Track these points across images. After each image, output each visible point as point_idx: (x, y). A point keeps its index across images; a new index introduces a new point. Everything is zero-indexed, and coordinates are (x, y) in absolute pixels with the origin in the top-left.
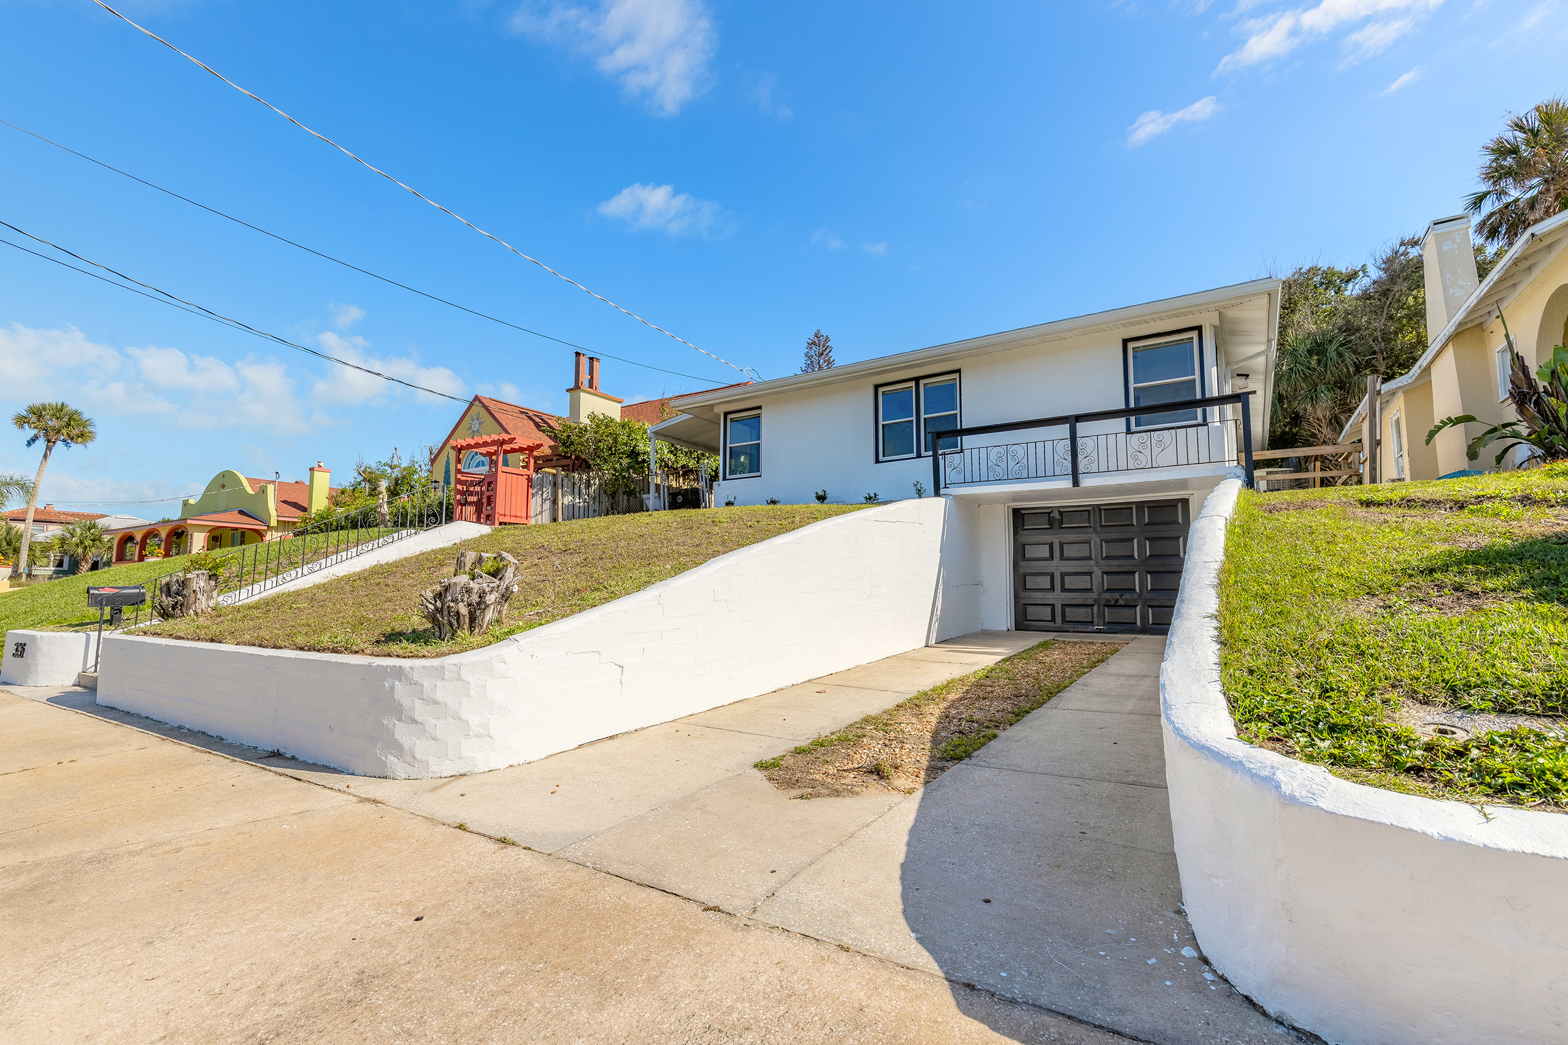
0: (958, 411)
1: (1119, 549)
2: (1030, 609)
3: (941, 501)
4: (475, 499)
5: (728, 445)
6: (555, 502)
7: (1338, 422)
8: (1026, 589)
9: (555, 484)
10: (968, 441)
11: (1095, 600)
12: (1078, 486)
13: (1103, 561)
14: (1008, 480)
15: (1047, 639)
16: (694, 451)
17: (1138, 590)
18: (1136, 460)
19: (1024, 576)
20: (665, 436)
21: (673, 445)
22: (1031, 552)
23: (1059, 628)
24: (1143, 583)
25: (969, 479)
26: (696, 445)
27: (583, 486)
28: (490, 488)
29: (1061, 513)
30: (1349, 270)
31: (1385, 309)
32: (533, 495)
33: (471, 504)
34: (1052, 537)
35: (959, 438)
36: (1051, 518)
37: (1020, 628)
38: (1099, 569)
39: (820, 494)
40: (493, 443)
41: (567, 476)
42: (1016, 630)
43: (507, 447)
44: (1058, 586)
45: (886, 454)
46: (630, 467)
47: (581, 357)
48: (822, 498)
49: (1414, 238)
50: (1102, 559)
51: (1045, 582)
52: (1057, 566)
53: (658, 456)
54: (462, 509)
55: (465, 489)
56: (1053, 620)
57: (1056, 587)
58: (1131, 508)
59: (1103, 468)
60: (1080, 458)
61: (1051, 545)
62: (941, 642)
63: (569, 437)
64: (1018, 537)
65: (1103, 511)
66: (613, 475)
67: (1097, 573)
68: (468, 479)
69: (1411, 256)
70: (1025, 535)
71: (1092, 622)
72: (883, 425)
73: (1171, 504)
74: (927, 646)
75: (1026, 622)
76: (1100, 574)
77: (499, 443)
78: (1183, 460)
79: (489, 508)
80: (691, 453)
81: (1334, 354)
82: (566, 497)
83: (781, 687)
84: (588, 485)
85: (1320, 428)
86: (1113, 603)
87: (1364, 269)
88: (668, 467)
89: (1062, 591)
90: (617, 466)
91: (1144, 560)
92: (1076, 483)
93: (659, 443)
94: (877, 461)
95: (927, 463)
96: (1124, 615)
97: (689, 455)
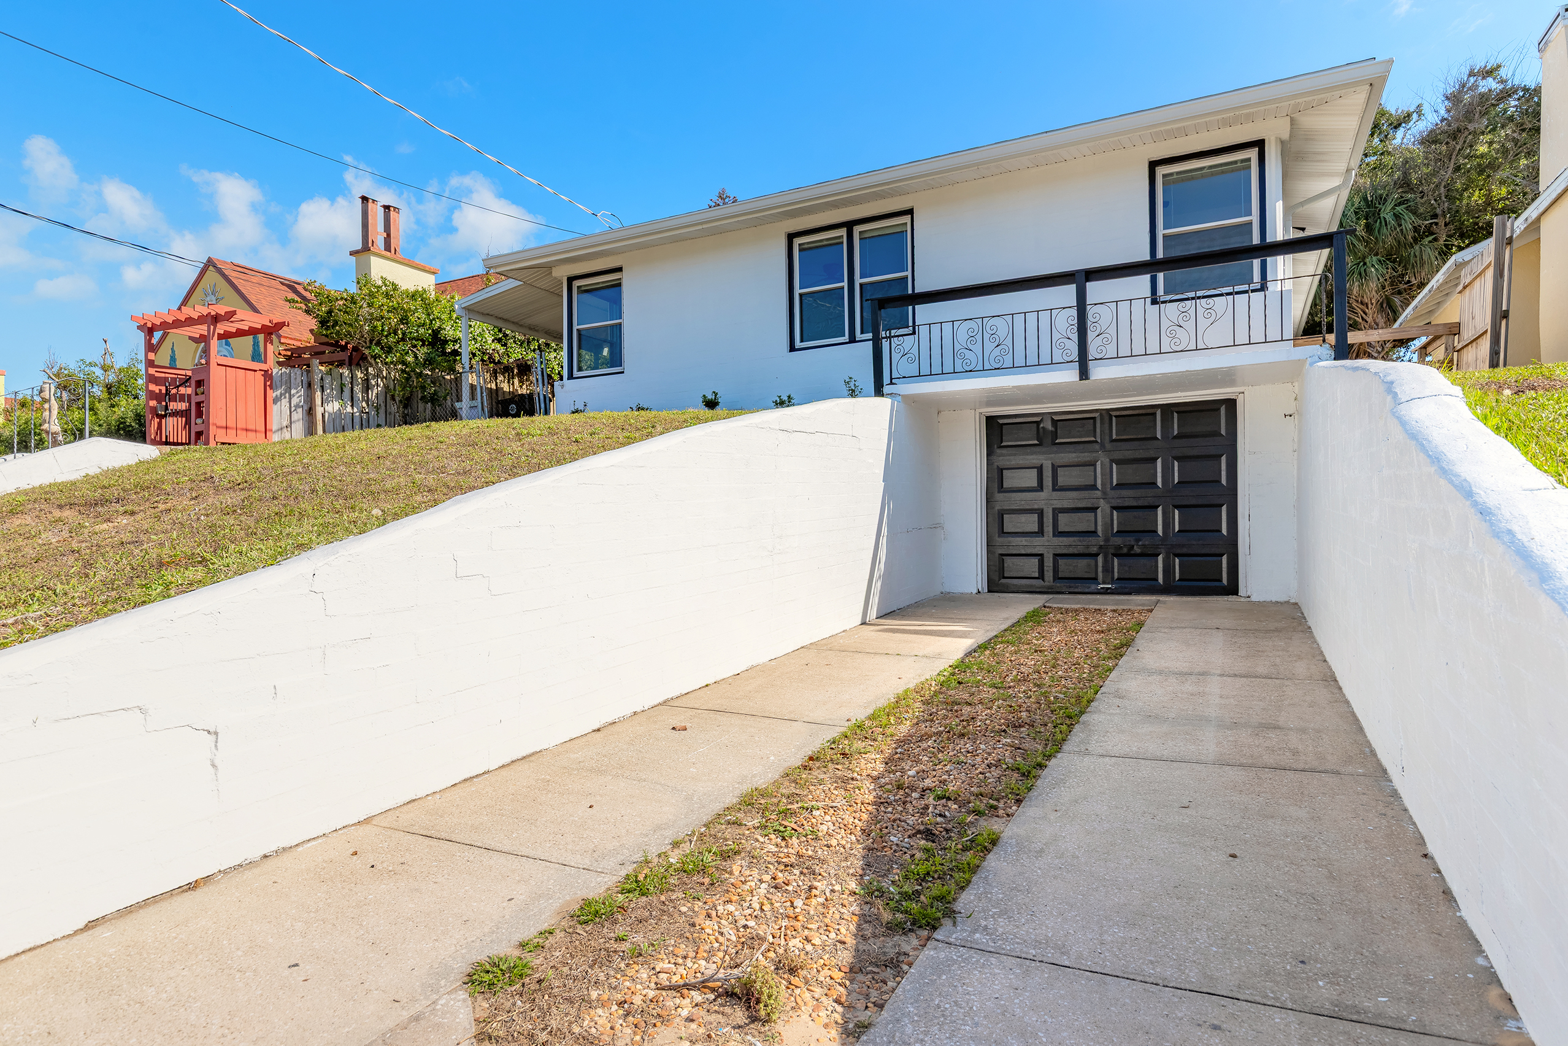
0: (909, 273)
1: (1135, 474)
2: (1009, 562)
3: (884, 403)
4: (183, 406)
5: (576, 327)
6: (310, 412)
7: (1390, 307)
8: (1003, 532)
9: (309, 385)
10: (924, 313)
11: (1101, 547)
12: (1087, 378)
13: (1113, 492)
14: (984, 371)
15: (1037, 606)
16: (534, 339)
17: (1160, 532)
18: (1174, 338)
19: (1001, 515)
20: (483, 314)
21: (500, 331)
22: (1012, 479)
23: (1049, 587)
24: (1167, 524)
25: (925, 370)
26: (532, 328)
27: (357, 389)
28: (199, 390)
29: (1055, 423)
30: (1400, 111)
31: (1454, 157)
32: (276, 400)
33: (175, 414)
34: (1041, 457)
35: (910, 308)
36: (1041, 430)
37: (996, 589)
38: (1108, 503)
39: (710, 397)
40: (201, 320)
41: (330, 373)
42: (989, 591)
43: (221, 328)
44: (1048, 528)
45: (804, 339)
46: (429, 362)
47: (370, 204)
48: (711, 404)
49: (1486, 67)
50: (1113, 488)
51: (1030, 523)
52: (1046, 499)
53: (478, 345)
54: (160, 424)
55: (164, 391)
56: (1041, 576)
57: (1046, 529)
58: (1154, 414)
59: (1124, 351)
60: (1091, 335)
61: (1040, 470)
62: (886, 615)
63: (330, 312)
64: (994, 458)
65: (1114, 418)
66: (403, 371)
67: (1104, 507)
68: (167, 375)
69: (1482, 90)
70: (1002, 455)
71: (1096, 579)
72: (801, 295)
73: (1209, 408)
74: (864, 623)
75: (1003, 581)
76: (1108, 510)
77: (209, 319)
78: (1242, 338)
79: (199, 421)
80: (529, 342)
81: (1389, 218)
82: (330, 404)
83: (610, 720)
84: (367, 387)
85: (1364, 316)
86: (1125, 550)
87: (1419, 110)
88: (494, 362)
89: (1054, 535)
90: (410, 359)
91: (1171, 490)
92: (1084, 374)
93: (478, 326)
94: (792, 349)
95: (866, 349)
96: (1139, 566)
97: (525, 344)
